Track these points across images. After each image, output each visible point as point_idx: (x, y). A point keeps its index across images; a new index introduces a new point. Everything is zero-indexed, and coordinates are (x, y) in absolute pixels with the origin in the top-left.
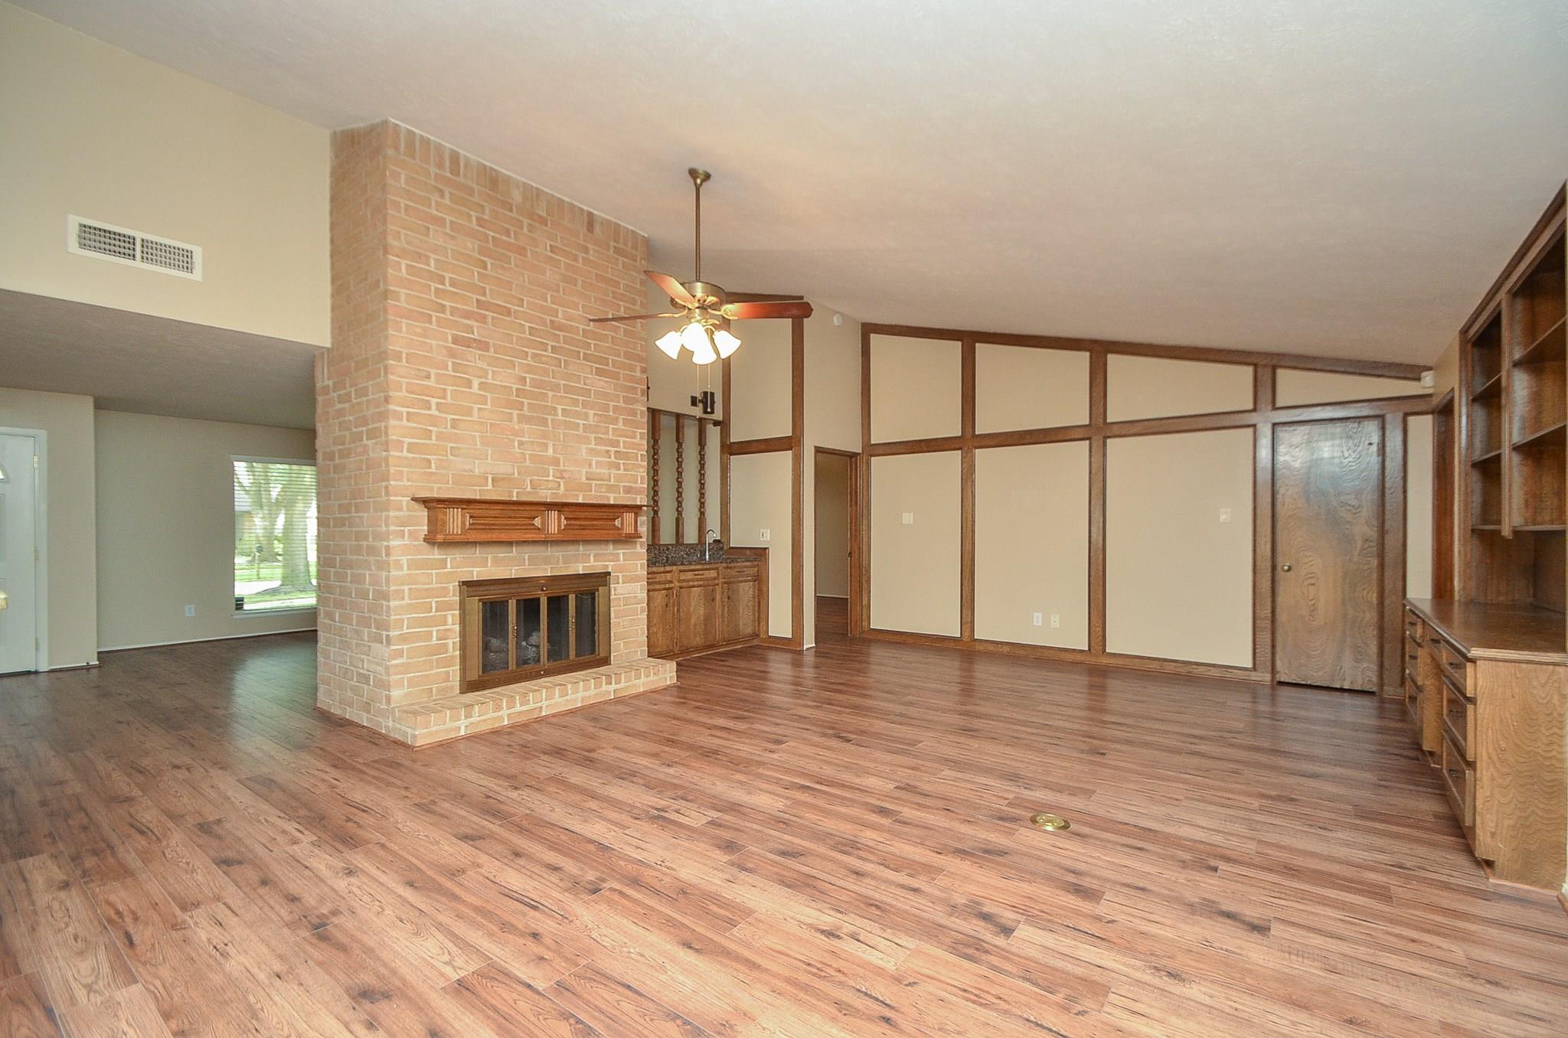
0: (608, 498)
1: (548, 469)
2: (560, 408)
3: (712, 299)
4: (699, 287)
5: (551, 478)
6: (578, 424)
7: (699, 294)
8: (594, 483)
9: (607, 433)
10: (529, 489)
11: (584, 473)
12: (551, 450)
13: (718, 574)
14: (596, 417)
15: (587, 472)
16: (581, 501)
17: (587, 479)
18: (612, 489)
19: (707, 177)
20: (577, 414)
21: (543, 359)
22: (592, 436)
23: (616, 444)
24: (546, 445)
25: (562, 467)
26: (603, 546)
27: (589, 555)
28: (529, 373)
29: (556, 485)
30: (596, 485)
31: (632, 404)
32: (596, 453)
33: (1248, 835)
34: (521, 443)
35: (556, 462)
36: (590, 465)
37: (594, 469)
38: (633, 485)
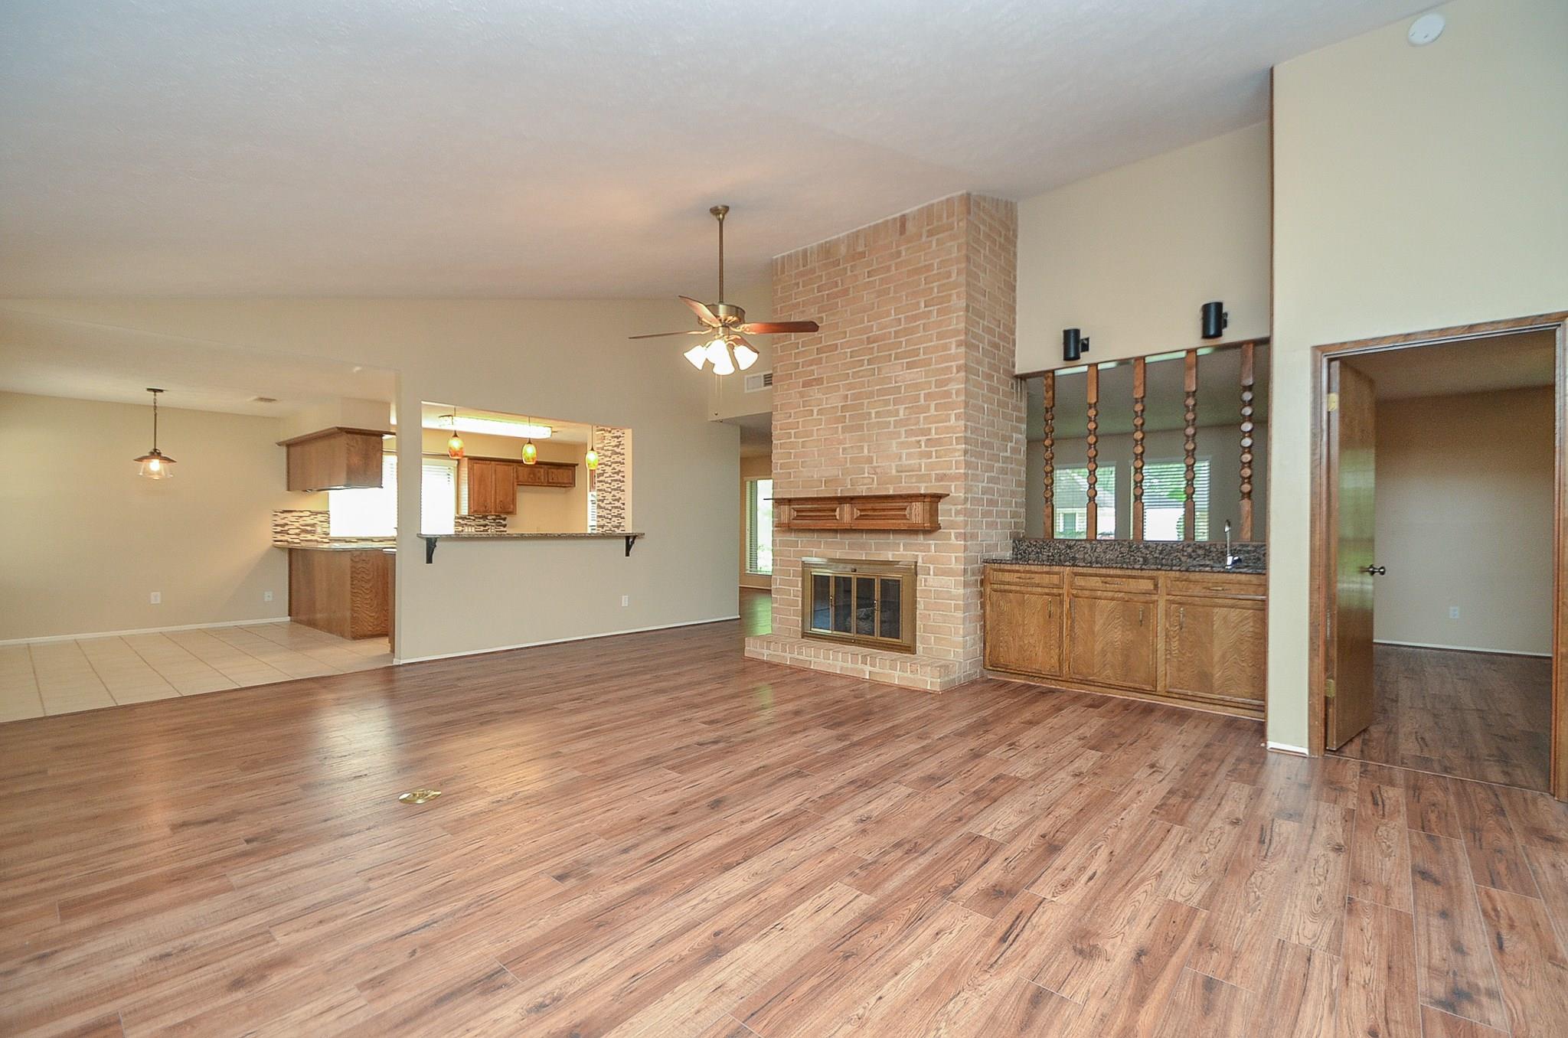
0: (919, 488)
1: (863, 468)
2: (873, 411)
3: (733, 319)
4: (722, 309)
5: (866, 475)
6: (889, 422)
7: (722, 315)
8: (903, 474)
9: (918, 423)
10: (849, 487)
11: (894, 467)
12: (866, 451)
13: (1156, 586)
14: (907, 411)
15: (897, 466)
16: (891, 493)
17: (898, 472)
18: (921, 478)
19: (727, 209)
20: (889, 413)
21: (861, 374)
22: (903, 430)
23: (926, 432)
24: (862, 448)
25: (875, 464)
26: (912, 537)
27: (899, 544)
28: (849, 390)
29: (871, 480)
30: (906, 476)
31: (945, 386)
32: (908, 445)
33: (250, 888)
34: (844, 449)
35: (870, 460)
36: (900, 458)
37: (904, 462)
38: (948, 472)
